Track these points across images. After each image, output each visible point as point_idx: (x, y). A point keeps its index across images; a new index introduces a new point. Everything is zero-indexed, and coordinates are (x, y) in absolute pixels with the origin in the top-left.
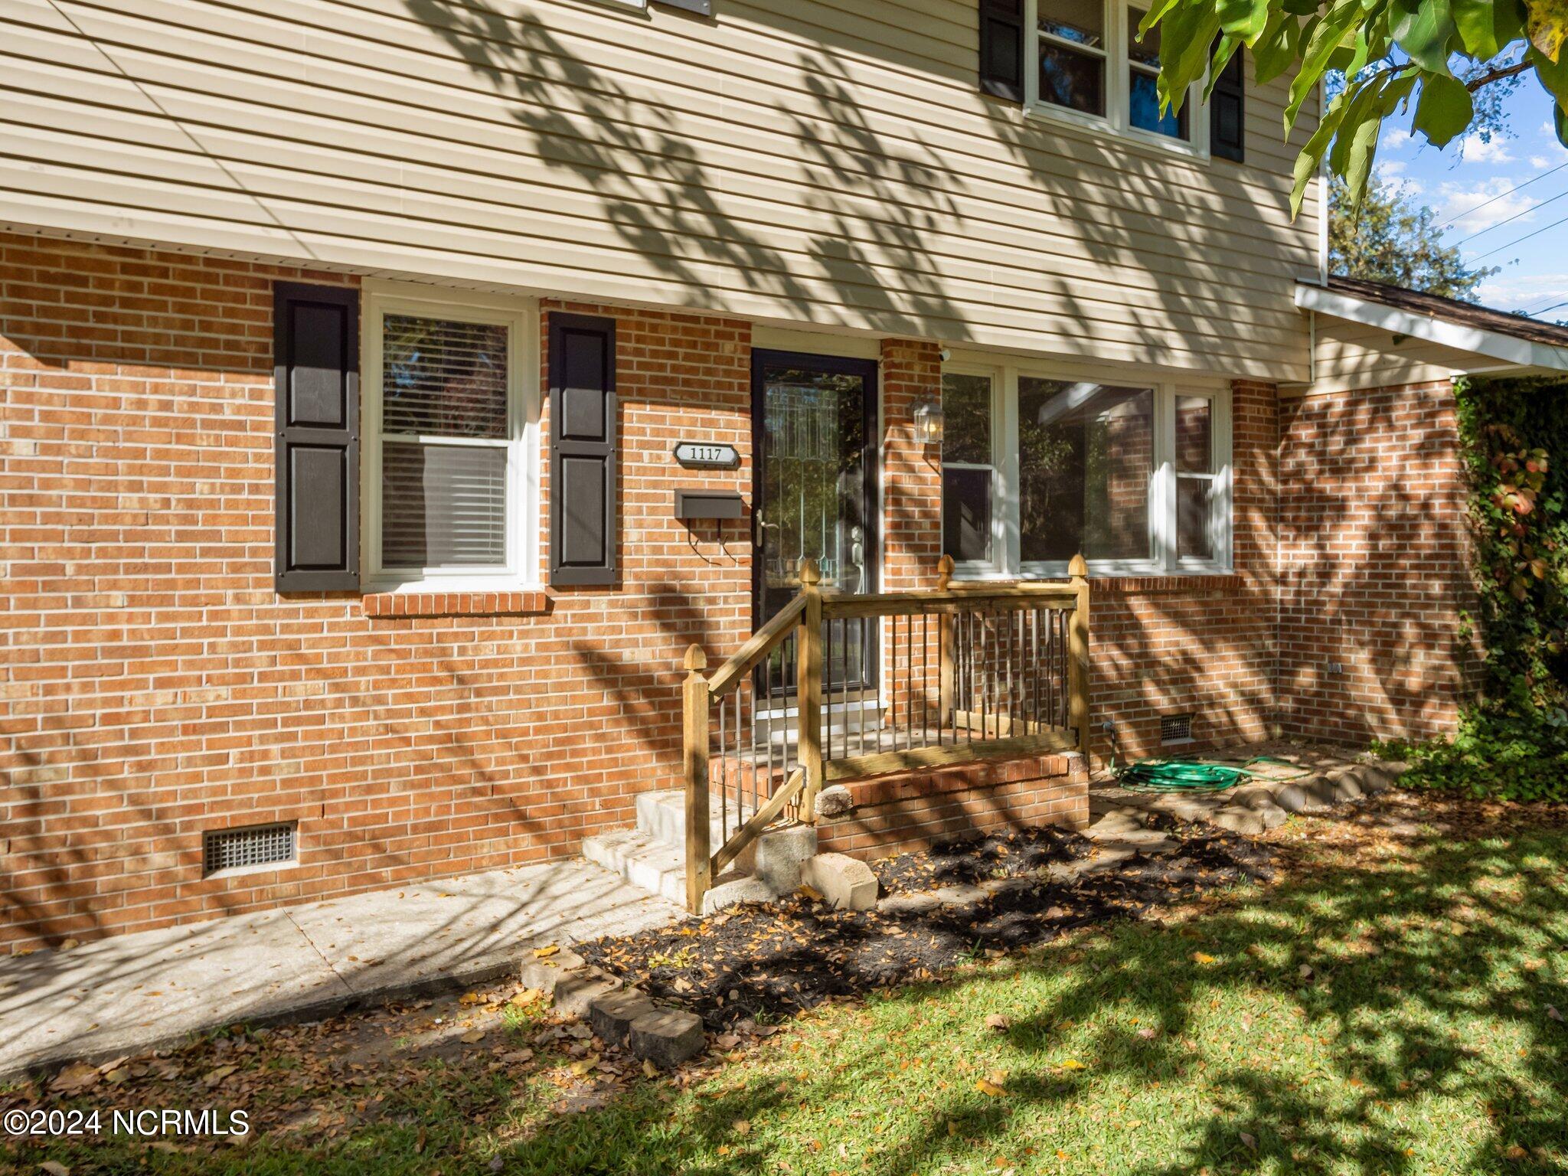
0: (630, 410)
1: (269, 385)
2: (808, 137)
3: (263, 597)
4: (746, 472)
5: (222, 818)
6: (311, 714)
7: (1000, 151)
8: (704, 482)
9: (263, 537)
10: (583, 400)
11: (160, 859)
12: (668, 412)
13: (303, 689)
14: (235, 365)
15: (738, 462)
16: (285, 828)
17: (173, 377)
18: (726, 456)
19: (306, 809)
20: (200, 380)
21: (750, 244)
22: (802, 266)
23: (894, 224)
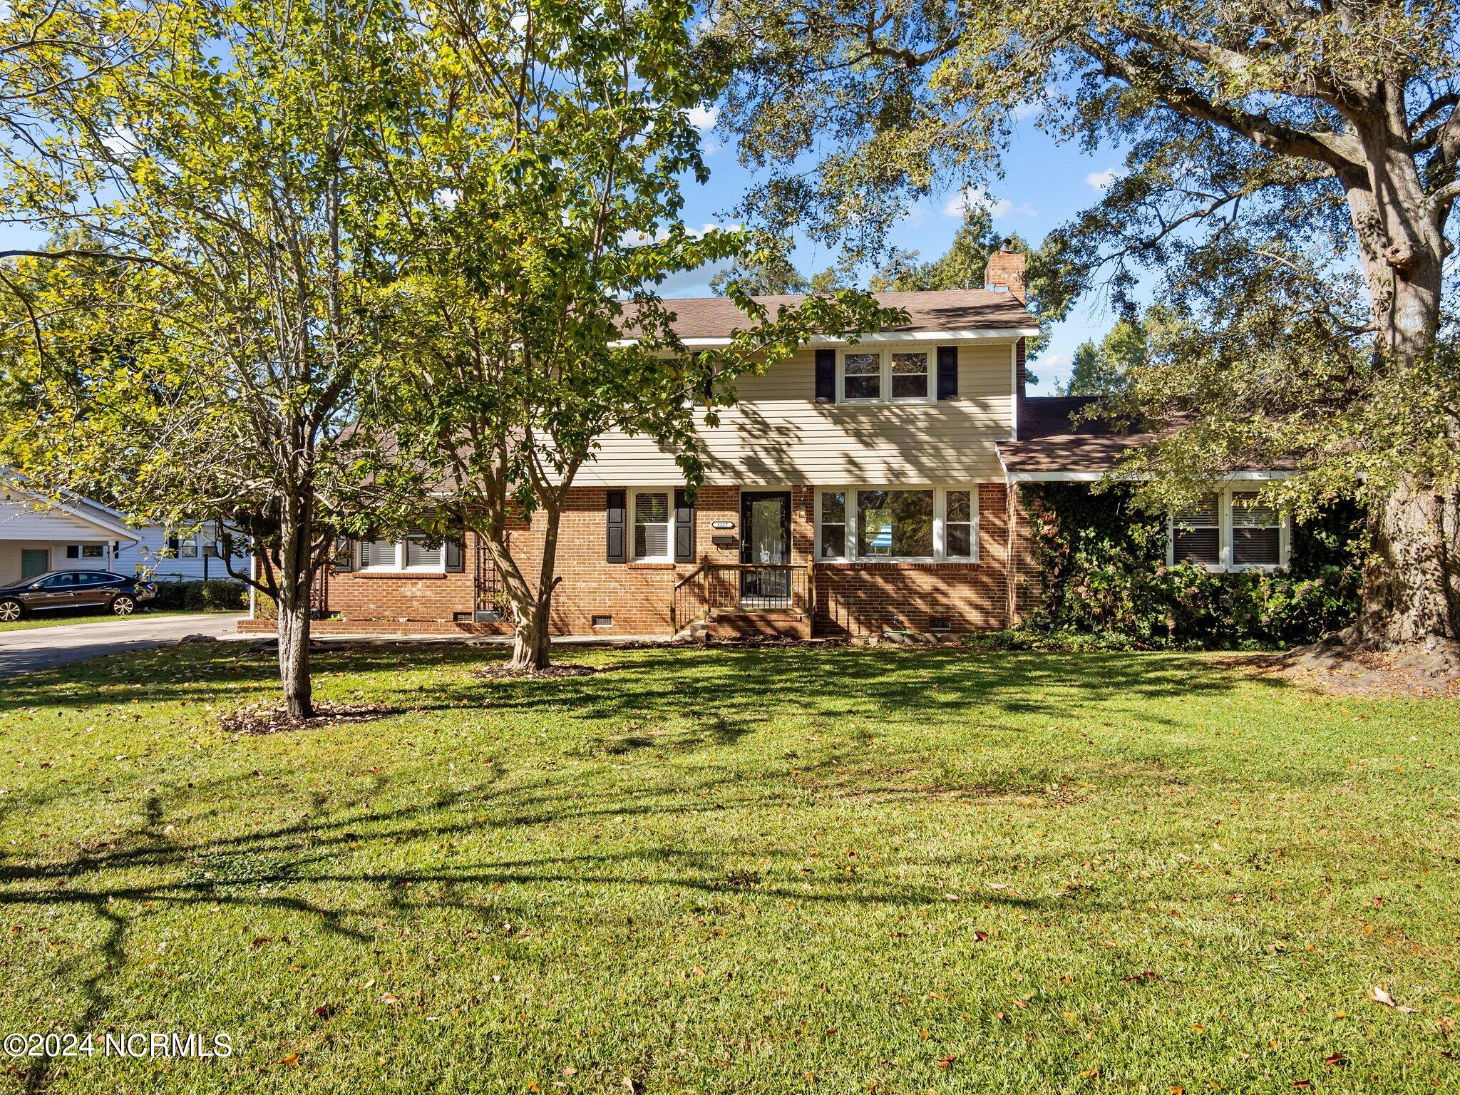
0: (699, 513)
1: (605, 513)
2: (742, 428)
3: (604, 563)
4: (737, 530)
5: (596, 613)
6: (615, 591)
7: (822, 419)
8: (722, 533)
9: (604, 549)
10: (684, 512)
11: (583, 620)
12: (711, 513)
13: (613, 585)
14: (598, 509)
15: (734, 527)
16: (610, 617)
17: (586, 513)
18: (730, 525)
19: (613, 613)
20: (591, 513)
21: (723, 463)
22: (742, 468)
23: (775, 449)
